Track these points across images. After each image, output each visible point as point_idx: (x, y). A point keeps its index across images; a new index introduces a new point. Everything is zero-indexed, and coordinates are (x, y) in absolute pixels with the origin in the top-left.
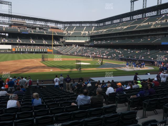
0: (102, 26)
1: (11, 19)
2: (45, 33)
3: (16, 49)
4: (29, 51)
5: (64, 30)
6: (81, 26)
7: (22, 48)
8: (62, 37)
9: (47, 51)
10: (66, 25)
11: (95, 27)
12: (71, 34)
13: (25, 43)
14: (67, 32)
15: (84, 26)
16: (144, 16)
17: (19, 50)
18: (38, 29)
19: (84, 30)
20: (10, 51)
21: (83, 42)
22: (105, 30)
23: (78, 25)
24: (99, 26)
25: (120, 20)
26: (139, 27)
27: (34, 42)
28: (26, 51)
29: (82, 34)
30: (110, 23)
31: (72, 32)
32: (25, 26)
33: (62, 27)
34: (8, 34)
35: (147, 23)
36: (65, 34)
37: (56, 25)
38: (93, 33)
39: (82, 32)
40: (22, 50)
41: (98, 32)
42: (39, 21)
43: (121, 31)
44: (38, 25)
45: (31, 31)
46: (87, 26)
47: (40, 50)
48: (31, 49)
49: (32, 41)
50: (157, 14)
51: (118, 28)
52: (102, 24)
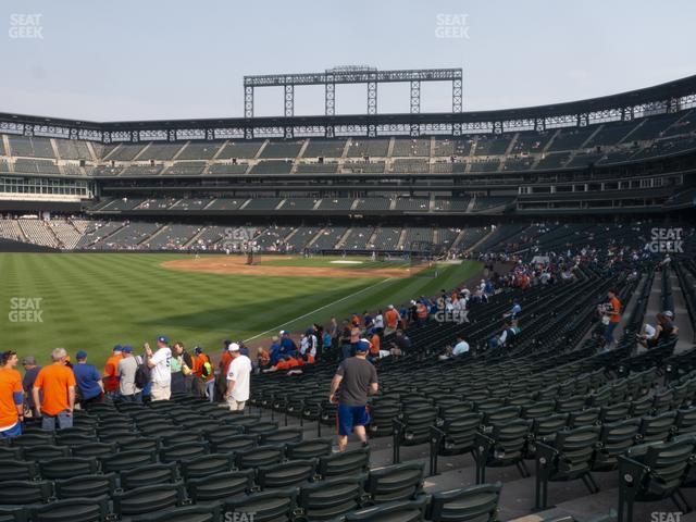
0: (125, 143)
11: (93, 142)
15: (43, 134)
16: (290, 135)
19: (58, 154)
21: (74, 200)
22: (169, 164)
23: (18, 129)
24: (107, 140)
25: (206, 133)
29: (62, 170)
30: (165, 138)
35: (317, 160)
39: (54, 161)
46: (58, 136)
50: (326, 133)
51: (221, 161)
52: (116, 137)
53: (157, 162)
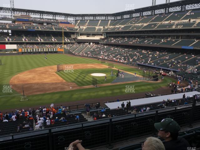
1: (14, 13)
2: (54, 29)
3: (23, 50)
4: (37, 51)
5: (75, 25)
6: (95, 19)
7: (30, 48)
8: (73, 33)
9: (57, 51)
10: (77, 18)
11: (112, 20)
12: (84, 30)
13: (32, 41)
14: (79, 27)
15: (98, 19)
16: (167, 11)
17: (26, 51)
18: (45, 24)
19: (98, 25)
20: (16, 52)
21: (98, 39)
22: (123, 26)
23: (92, 18)
24: (116, 19)
25: (140, 14)
26: (159, 26)
27: (42, 41)
28: (34, 51)
29: (96, 30)
30: (129, 17)
31: (85, 28)
32: (31, 22)
33: (73, 21)
34: (10, 31)
35: (169, 22)
36: (77, 29)
37: (66, 18)
38: (110, 28)
39: (96, 27)
40: (29, 51)
41: (115, 28)
42: (46, 15)
43: (140, 30)
44: (46, 19)
45: (38, 28)
46: (102, 19)
47: (50, 49)
48: (40, 49)
49: (39, 40)
50: (181, 9)
51: (137, 24)
52: (119, 18)
53: (121, 26)
